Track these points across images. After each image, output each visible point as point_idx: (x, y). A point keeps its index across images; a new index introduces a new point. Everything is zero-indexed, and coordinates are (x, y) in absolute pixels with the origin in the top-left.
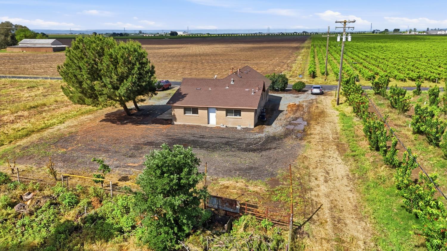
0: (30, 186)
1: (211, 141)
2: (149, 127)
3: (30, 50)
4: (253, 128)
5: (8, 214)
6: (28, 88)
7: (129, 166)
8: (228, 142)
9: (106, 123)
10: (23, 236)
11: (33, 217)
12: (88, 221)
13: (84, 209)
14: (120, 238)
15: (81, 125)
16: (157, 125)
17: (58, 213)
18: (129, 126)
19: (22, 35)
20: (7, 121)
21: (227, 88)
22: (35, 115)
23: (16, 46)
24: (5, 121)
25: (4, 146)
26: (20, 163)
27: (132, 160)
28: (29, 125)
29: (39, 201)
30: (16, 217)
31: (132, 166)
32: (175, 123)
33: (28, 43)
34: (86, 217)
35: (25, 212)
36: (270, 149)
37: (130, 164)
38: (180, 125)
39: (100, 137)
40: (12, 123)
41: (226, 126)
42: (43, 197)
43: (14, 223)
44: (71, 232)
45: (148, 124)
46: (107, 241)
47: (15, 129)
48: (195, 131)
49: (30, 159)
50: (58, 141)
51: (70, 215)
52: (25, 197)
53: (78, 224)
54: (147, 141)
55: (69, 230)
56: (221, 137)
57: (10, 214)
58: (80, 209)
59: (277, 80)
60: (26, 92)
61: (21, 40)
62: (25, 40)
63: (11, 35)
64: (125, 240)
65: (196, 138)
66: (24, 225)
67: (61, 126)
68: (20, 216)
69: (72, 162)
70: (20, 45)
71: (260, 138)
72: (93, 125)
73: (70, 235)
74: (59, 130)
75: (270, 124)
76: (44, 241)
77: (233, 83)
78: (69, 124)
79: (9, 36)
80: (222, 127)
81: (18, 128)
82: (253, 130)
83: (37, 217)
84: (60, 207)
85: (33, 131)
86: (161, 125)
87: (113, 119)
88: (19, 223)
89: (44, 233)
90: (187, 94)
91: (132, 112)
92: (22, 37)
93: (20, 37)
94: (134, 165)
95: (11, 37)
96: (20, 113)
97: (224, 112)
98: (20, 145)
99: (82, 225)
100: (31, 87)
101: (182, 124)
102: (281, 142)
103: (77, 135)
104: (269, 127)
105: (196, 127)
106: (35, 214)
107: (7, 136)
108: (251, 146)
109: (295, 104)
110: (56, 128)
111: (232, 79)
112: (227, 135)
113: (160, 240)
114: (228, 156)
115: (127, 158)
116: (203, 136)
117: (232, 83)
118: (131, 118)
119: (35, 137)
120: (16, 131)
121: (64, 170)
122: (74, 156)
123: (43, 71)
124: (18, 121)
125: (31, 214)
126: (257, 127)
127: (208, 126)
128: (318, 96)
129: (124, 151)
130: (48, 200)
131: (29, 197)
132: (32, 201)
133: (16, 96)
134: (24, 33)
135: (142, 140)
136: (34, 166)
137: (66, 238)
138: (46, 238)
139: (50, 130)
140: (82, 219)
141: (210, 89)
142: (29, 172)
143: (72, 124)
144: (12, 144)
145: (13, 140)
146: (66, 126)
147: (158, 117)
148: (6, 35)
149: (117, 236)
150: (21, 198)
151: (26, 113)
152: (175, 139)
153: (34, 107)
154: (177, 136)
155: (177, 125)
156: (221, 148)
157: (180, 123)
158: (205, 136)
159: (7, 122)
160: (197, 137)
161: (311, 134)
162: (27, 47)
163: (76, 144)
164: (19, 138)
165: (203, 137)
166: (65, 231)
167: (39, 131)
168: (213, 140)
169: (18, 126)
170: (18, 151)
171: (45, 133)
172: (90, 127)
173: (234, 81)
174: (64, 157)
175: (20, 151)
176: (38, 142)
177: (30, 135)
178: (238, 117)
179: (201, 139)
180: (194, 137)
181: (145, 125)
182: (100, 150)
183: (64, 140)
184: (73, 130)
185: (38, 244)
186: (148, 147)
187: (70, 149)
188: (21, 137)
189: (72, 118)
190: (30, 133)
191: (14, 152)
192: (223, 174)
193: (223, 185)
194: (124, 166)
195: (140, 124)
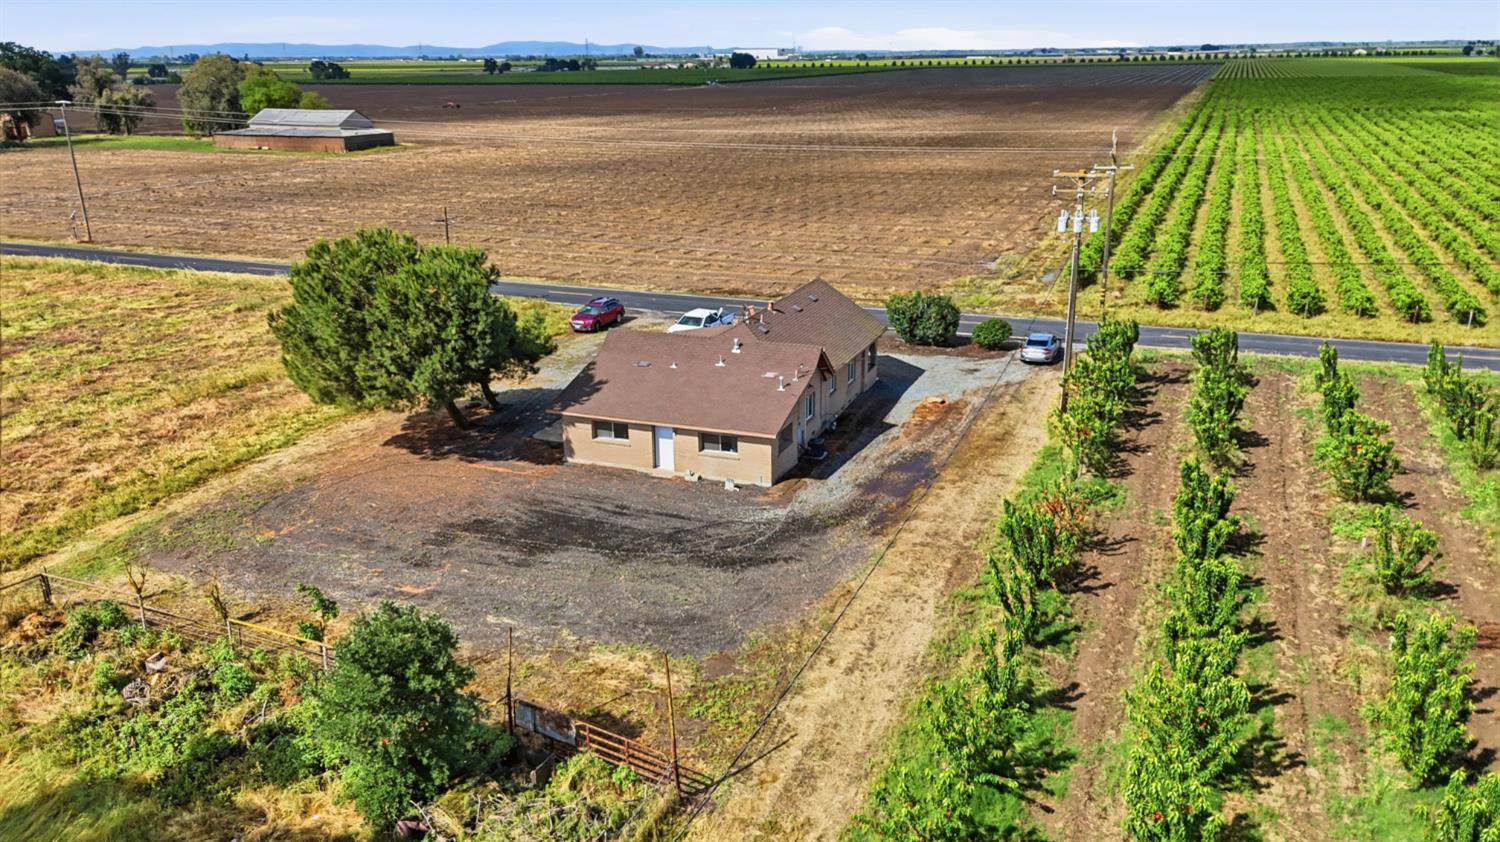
0: (165, 640)
1: (635, 526)
2: (500, 470)
3: (281, 144)
4: (768, 489)
5: (107, 706)
6: (239, 310)
7: (402, 593)
8: (678, 531)
9: (395, 451)
10: (128, 758)
11: (156, 716)
12: (259, 735)
13: (259, 706)
14: (311, 781)
15: (334, 453)
16: (521, 463)
17: (206, 712)
18: (452, 463)
19: (258, 97)
20: (158, 433)
21: (721, 364)
22: (231, 414)
23: (242, 131)
24: (156, 434)
25: (137, 515)
26: (161, 570)
27: (417, 574)
28: (209, 449)
29: (173, 679)
30: (122, 713)
31: (408, 593)
32: (570, 460)
33: (276, 121)
34: (260, 727)
35: (143, 703)
36: (774, 561)
37: (407, 589)
38: (582, 465)
39: (366, 499)
40: (173, 439)
41: (700, 478)
42: (184, 670)
43: (117, 728)
44: (220, 759)
45: (501, 458)
46: (285, 786)
47: (172, 461)
48: (614, 488)
49: (187, 557)
50: (266, 504)
51: (229, 720)
52: (150, 666)
53: (240, 741)
54: (474, 518)
55: (217, 754)
56: (667, 515)
57: (111, 706)
58: (252, 704)
59: (922, 313)
60: (229, 326)
61: (257, 111)
62: (267, 113)
63: (227, 97)
64: (322, 785)
65: (602, 514)
66: (134, 734)
67: (286, 456)
68: (130, 712)
69: (277, 573)
70: (252, 127)
71: (769, 523)
72: (362, 456)
73: (216, 765)
74: (276, 468)
75: (823, 476)
76: (166, 774)
77: (739, 351)
78: (307, 449)
79: (223, 100)
80: (688, 478)
81: (180, 458)
82: (766, 494)
83: (164, 716)
84: (215, 696)
85: (214, 470)
86: (532, 465)
87: (420, 438)
88: (125, 728)
89: (169, 755)
90: (606, 382)
91: (477, 414)
92: (260, 102)
93: (255, 101)
94: (416, 591)
95: (229, 100)
96: (194, 409)
97: (696, 440)
98: (176, 514)
99: (248, 744)
100: (246, 309)
101: (589, 462)
102: (816, 538)
103: (315, 486)
104: (819, 483)
105: (620, 476)
106: (162, 709)
107: (151, 483)
108: (729, 550)
109: (943, 402)
110: (273, 458)
111: (736, 340)
112: (687, 508)
113: (376, 796)
114: (653, 576)
115: (408, 568)
116: (623, 507)
117: (736, 350)
118: (464, 438)
119: (217, 486)
120: (175, 468)
121: (253, 595)
122: (286, 555)
123: (295, 238)
124: (188, 432)
125: (154, 707)
126: (781, 485)
127: (655, 473)
128: (1037, 369)
129: (407, 546)
130: (193, 676)
131: (159, 665)
132: (160, 677)
133: (201, 340)
134: (264, 90)
135: (465, 514)
136: (190, 580)
137: (208, 771)
138: (171, 767)
139: (255, 468)
140: (249, 730)
141: (674, 366)
142: (176, 595)
143: (314, 450)
144: (156, 509)
145: (160, 495)
146: (297, 456)
147: (538, 436)
148: (215, 96)
149: (306, 777)
150: (143, 666)
151: (211, 407)
152: (546, 515)
153: (235, 387)
154: (557, 503)
155: (575, 466)
156: (649, 550)
157: (582, 461)
158: (628, 508)
159: (160, 437)
160: (605, 510)
161: (916, 516)
162: (273, 136)
163: (303, 518)
164: (177, 491)
165: (621, 510)
166: (209, 755)
167: (229, 469)
168: (641, 525)
169: (181, 450)
170: (165, 531)
171: (241, 478)
172: (354, 464)
173: (741, 345)
174: (265, 558)
175: (171, 533)
176: (218, 504)
177: (205, 480)
178: (731, 453)
179: (613, 519)
180: (599, 508)
181: (491, 463)
182: (351, 540)
183: (279, 500)
184: (310, 469)
185: (152, 779)
186: (470, 537)
187: (284, 532)
188: (184, 488)
189: (320, 427)
190: (205, 474)
191: (156, 535)
192: (611, 634)
193: (596, 664)
194: (390, 593)
195: (481, 457)
